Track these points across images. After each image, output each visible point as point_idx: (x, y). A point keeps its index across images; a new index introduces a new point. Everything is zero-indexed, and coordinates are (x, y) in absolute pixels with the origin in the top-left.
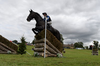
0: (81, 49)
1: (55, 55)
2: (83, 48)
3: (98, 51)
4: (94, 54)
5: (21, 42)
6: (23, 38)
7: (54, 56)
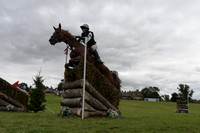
0: (155, 100)
1: (104, 114)
2: (160, 98)
3: (188, 105)
4: (180, 112)
5: (34, 87)
6: (39, 79)
7: (100, 116)
